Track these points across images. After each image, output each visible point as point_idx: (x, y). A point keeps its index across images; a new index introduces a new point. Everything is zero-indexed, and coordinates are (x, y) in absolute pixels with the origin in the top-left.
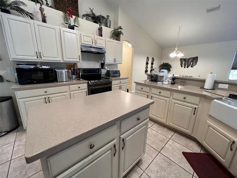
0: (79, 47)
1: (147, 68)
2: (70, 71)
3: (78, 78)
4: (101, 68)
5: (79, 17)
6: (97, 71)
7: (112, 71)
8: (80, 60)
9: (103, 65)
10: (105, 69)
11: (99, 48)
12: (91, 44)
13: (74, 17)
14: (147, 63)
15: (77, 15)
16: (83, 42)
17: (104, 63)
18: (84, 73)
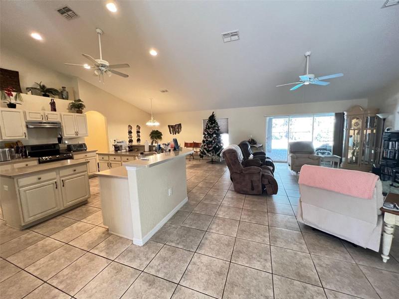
0: (24, 124)
1: (132, 138)
2: (13, 149)
3: (25, 156)
4: (58, 142)
5: (22, 93)
6: (53, 147)
7: (75, 146)
8: (26, 137)
9: (60, 140)
10: (65, 143)
11: (52, 123)
12: (41, 119)
13: (14, 94)
14: (130, 132)
15: (19, 91)
16: (29, 119)
17: (62, 138)
18: (32, 150)
